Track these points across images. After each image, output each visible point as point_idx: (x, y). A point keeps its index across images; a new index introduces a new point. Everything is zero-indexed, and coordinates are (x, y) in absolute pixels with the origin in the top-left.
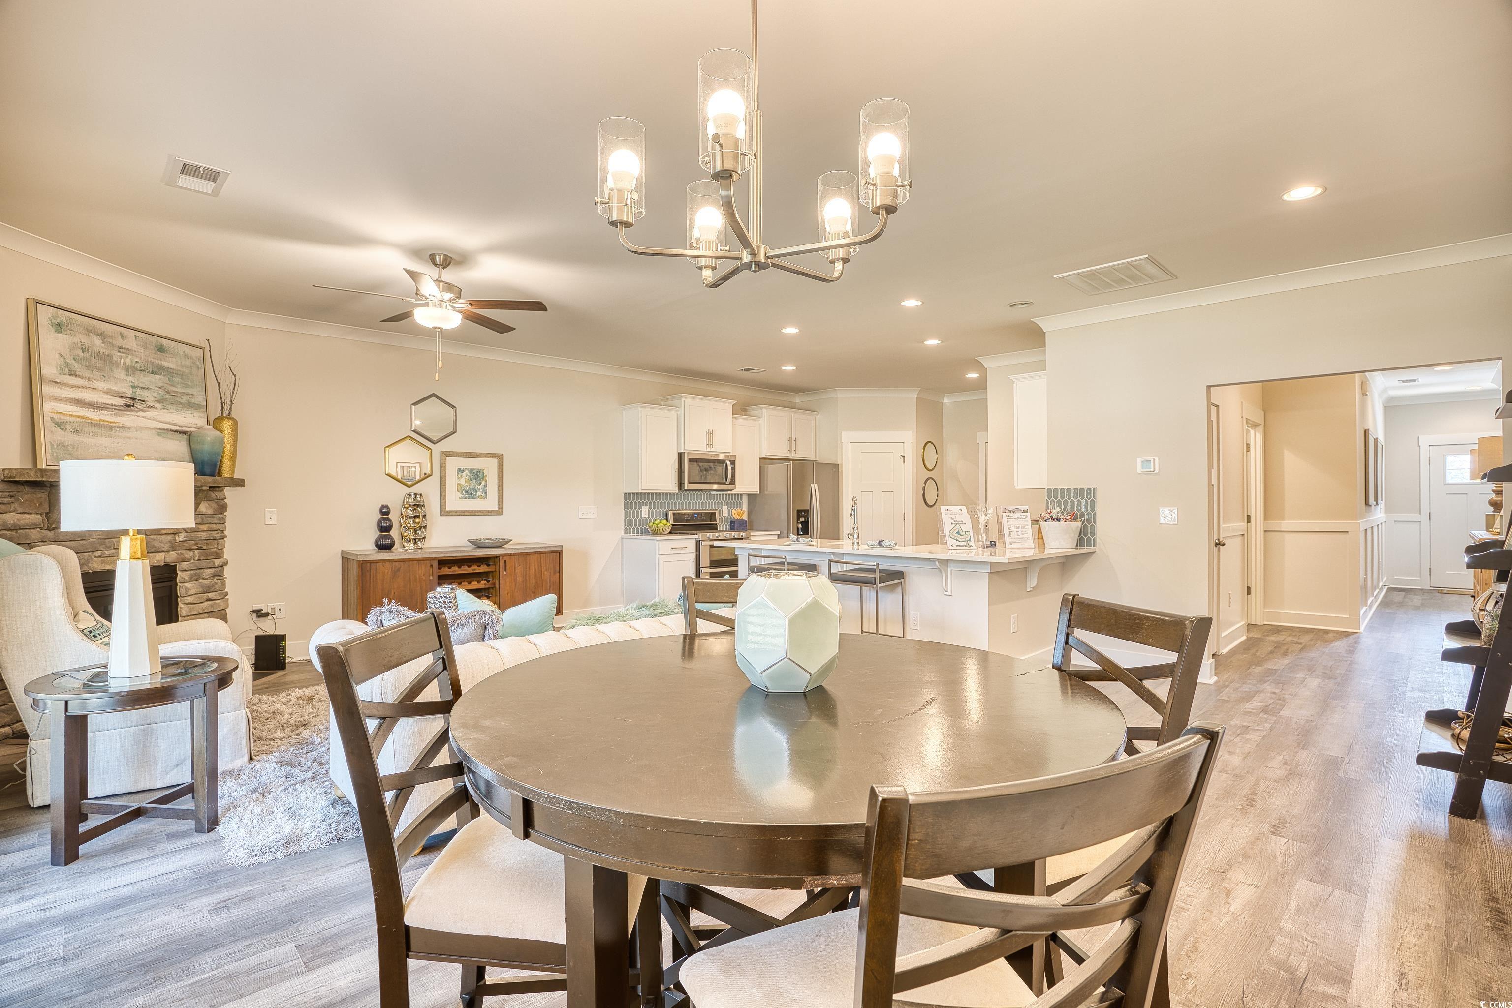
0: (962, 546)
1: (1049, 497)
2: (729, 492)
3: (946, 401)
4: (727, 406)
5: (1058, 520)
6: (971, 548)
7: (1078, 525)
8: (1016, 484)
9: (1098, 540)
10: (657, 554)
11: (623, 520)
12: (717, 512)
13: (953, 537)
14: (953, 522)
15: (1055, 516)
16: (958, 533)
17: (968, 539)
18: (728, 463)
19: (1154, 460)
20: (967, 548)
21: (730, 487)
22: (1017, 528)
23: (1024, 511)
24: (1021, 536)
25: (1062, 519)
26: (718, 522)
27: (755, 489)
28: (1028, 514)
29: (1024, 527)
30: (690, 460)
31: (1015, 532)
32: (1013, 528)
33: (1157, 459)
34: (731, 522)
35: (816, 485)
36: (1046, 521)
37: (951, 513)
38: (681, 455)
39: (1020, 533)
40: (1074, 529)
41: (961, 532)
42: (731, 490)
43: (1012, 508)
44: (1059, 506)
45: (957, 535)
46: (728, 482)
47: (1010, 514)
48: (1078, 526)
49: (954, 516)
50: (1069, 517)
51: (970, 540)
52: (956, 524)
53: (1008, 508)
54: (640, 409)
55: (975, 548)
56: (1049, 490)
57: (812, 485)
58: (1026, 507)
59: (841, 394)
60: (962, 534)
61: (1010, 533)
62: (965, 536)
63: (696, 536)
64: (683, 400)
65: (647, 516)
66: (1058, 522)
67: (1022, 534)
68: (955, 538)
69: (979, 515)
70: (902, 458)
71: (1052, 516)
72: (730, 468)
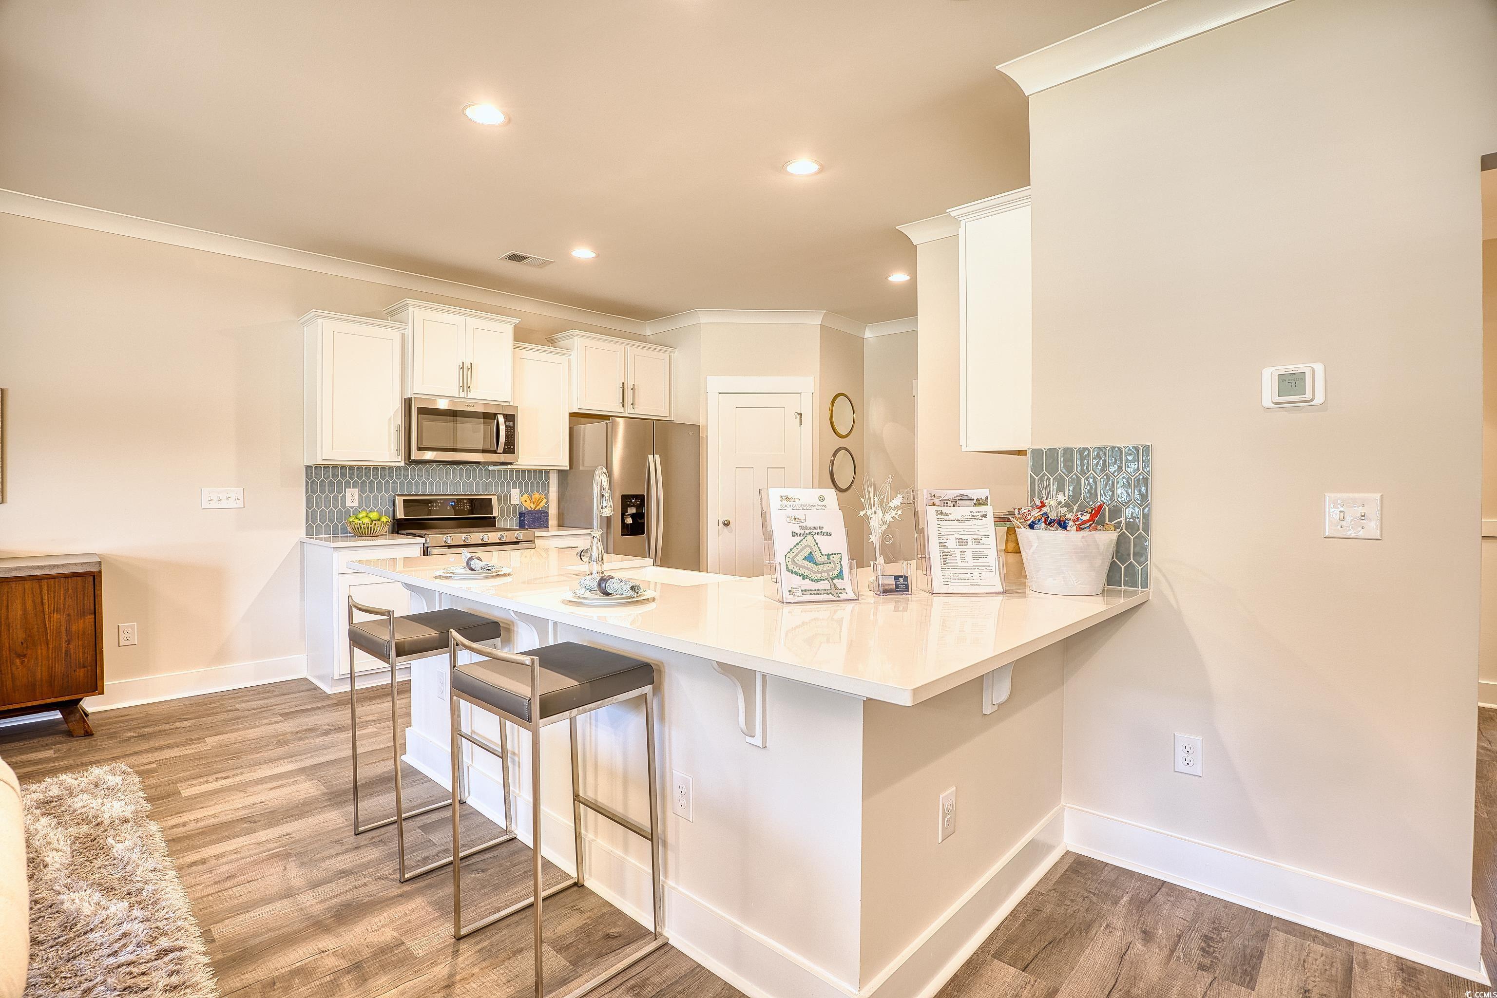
0: (817, 592)
1: (1036, 468)
2: (509, 467)
3: (868, 334)
4: (505, 329)
5: (1062, 524)
6: (843, 596)
7: (1106, 538)
8: (963, 442)
9: (1154, 573)
10: (335, 572)
11: (305, 511)
12: (494, 499)
13: (796, 569)
14: (798, 531)
15: (1053, 516)
16: (810, 558)
17: (835, 573)
18: (501, 419)
19: (1313, 371)
20: (831, 597)
21: (507, 458)
22: (962, 542)
23: (981, 502)
24: (971, 563)
25: (1071, 523)
26: (495, 513)
27: (563, 462)
28: (989, 510)
29: (978, 541)
30: (421, 411)
31: (958, 552)
32: (951, 544)
33: (1319, 368)
34: (521, 514)
35: (657, 457)
36: (1031, 526)
37: (797, 508)
38: (408, 403)
39: (969, 555)
40: (1102, 548)
41: (817, 555)
42: (511, 464)
43: (951, 494)
44: (1061, 489)
45: (805, 563)
46: (500, 450)
47: (945, 509)
48: (1111, 541)
49: (799, 514)
50: (1087, 517)
51: (840, 576)
52: (806, 535)
53: (942, 494)
54: (320, 321)
55: (852, 596)
56: (1037, 453)
57: (650, 457)
58: (983, 493)
59: (706, 318)
60: (820, 559)
61: (945, 557)
62: (826, 567)
63: (423, 540)
64: (411, 309)
65: (356, 504)
66: (1061, 531)
67: (974, 558)
68: (802, 571)
69: (869, 512)
70: (798, 417)
71: (1045, 515)
72: (502, 428)
